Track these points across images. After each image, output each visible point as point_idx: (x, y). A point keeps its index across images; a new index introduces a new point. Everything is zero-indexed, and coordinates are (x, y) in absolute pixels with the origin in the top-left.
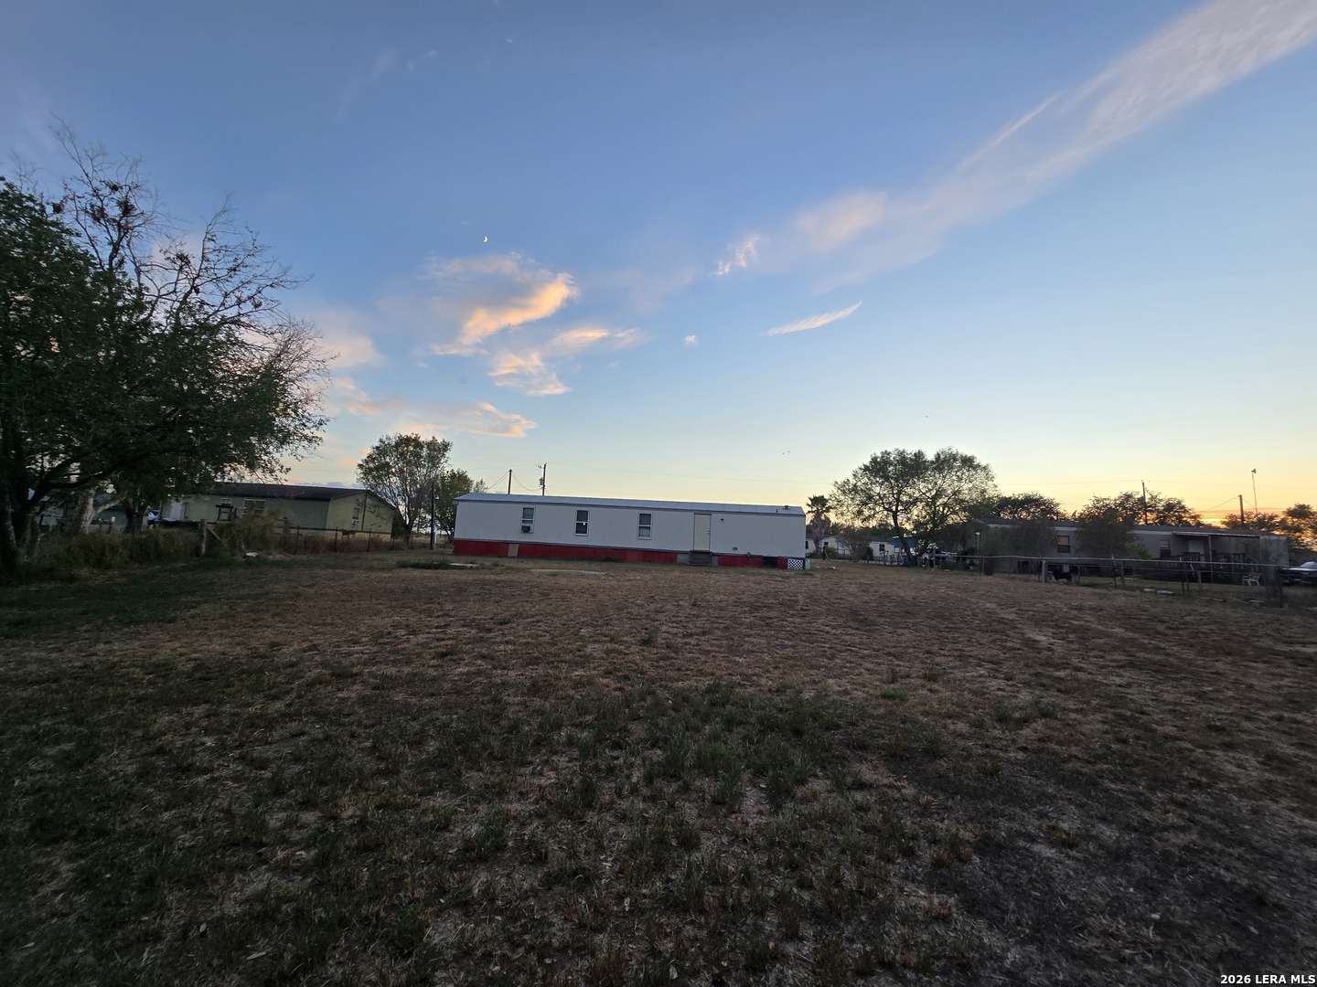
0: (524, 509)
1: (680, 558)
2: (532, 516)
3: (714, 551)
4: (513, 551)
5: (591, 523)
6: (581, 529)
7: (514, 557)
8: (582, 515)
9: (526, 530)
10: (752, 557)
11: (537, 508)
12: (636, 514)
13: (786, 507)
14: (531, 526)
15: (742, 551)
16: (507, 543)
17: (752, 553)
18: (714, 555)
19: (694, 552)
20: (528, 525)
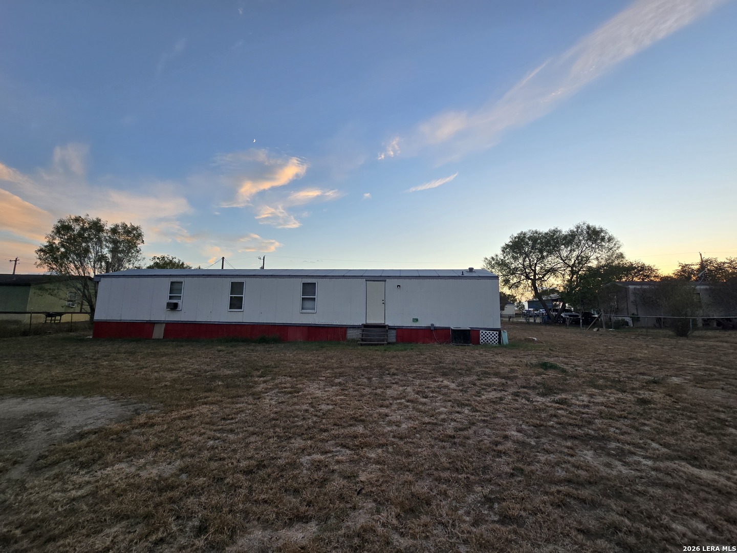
0: (172, 283)
1: (351, 334)
2: (180, 291)
3: (389, 323)
4: (158, 333)
5: (246, 297)
6: (236, 303)
7: (158, 340)
8: (237, 288)
9: (173, 307)
10: (436, 329)
11: (187, 282)
12: (299, 283)
13: (471, 270)
14: (179, 302)
15: (424, 323)
16: (152, 324)
17: (437, 325)
18: (391, 328)
19: (366, 326)
20: (175, 301)
